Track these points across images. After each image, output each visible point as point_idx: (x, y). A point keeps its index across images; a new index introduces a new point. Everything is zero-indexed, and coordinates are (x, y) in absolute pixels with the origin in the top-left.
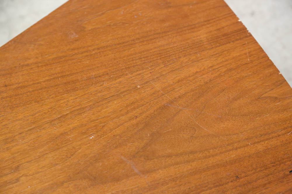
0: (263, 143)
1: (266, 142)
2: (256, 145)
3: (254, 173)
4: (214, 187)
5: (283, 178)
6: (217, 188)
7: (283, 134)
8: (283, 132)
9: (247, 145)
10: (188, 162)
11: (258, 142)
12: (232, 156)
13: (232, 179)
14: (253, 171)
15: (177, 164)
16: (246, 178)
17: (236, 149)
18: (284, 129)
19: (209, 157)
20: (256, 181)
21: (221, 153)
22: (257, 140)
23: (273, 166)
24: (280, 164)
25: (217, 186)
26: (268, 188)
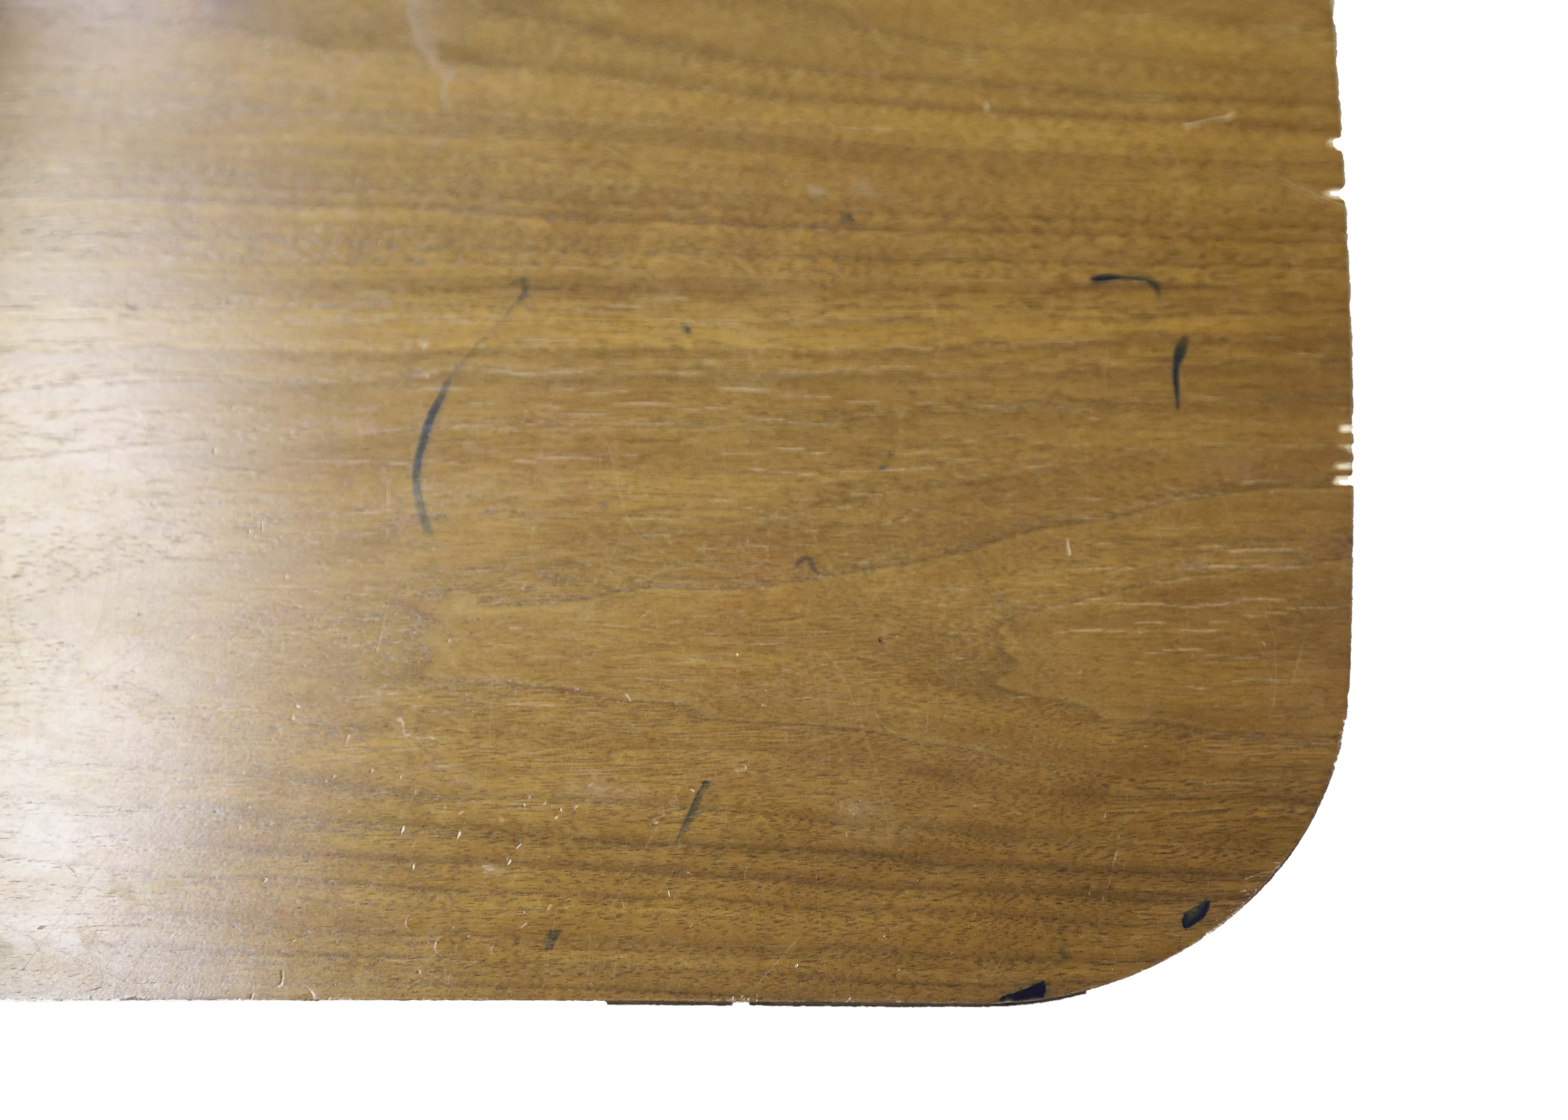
0: (1047, 123)
1: (1067, 124)
2: (1014, 120)
3: (932, 229)
4: (723, 221)
5: (1050, 291)
6: (733, 230)
7: (1164, 120)
8: (1169, 109)
9: (973, 108)
10: (669, 81)
11: (1031, 114)
12: (879, 129)
13: (821, 217)
14: (932, 220)
15: (614, 71)
16: (886, 235)
17: (914, 106)
18: (1181, 99)
19: (775, 95)
20: (918, 262)
21: (836, 99)
22: (1026, 103)
23: (1036, 231)
24: (1071, 233)
25: (738, 222)
26: (957, 307)
